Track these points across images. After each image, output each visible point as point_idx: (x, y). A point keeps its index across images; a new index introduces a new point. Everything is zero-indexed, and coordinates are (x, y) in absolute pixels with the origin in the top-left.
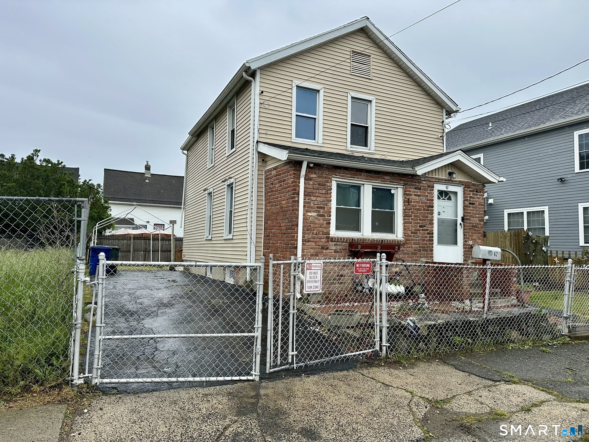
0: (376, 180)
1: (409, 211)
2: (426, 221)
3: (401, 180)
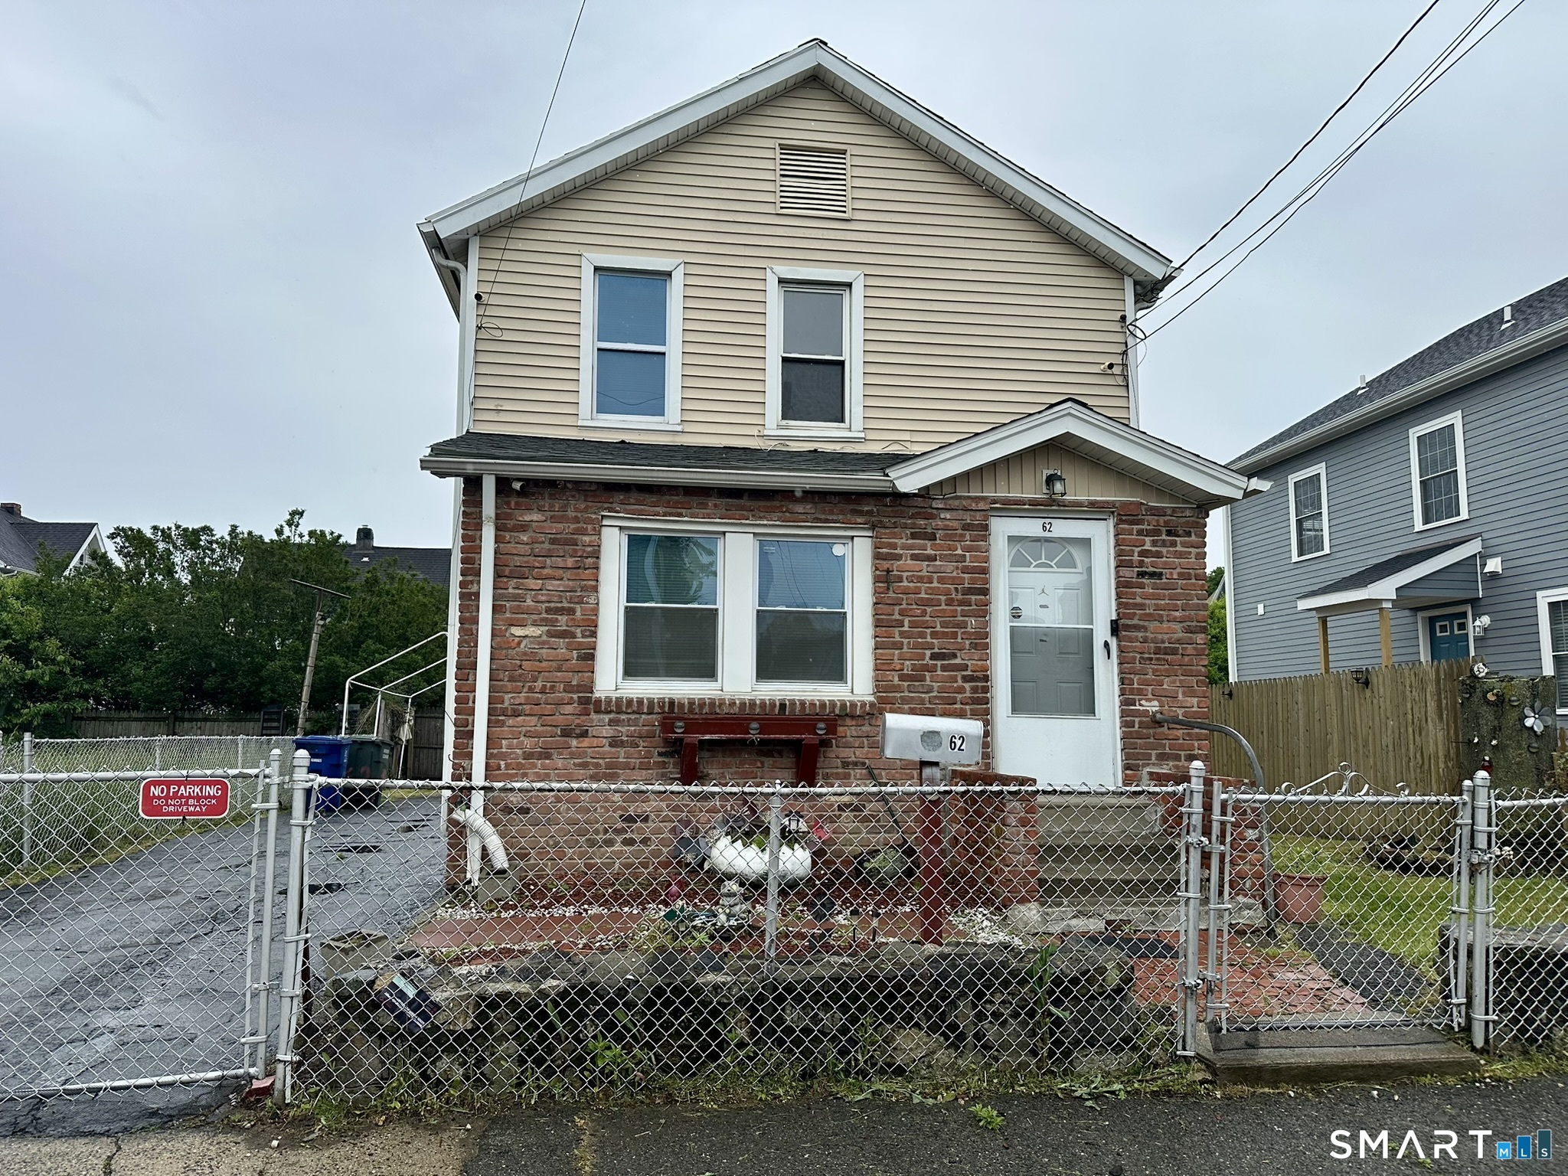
0: (761, 518)
1: (891, 607)
2: (960, 640)
3: (855, 512)
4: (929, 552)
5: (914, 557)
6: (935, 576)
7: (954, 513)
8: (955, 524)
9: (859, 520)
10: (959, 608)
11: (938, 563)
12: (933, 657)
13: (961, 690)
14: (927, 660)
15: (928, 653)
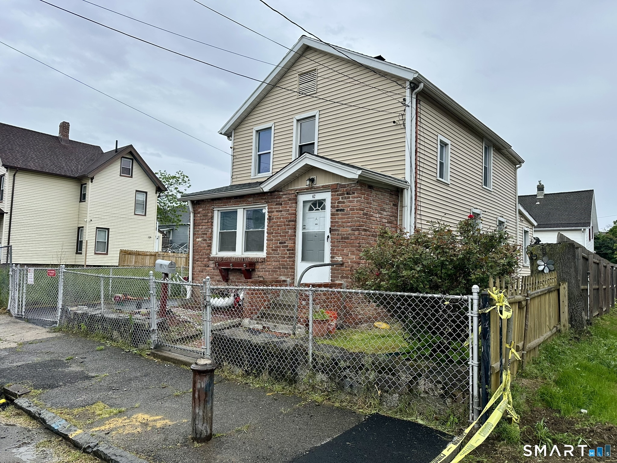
1: (270, 228)
2: (287, 237)
4: (281, 209)
5: (277, 211)
6: (282, 217)
7: (286, 195)
8: (286, 199)
9: (263, 201)
10: (287, 227)
11: (283, 212)
12: (280, 243)
13: (286, 254)
14: (278, 245)
15: (279, 242)
